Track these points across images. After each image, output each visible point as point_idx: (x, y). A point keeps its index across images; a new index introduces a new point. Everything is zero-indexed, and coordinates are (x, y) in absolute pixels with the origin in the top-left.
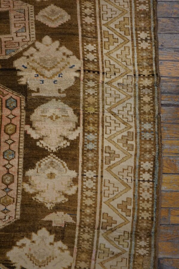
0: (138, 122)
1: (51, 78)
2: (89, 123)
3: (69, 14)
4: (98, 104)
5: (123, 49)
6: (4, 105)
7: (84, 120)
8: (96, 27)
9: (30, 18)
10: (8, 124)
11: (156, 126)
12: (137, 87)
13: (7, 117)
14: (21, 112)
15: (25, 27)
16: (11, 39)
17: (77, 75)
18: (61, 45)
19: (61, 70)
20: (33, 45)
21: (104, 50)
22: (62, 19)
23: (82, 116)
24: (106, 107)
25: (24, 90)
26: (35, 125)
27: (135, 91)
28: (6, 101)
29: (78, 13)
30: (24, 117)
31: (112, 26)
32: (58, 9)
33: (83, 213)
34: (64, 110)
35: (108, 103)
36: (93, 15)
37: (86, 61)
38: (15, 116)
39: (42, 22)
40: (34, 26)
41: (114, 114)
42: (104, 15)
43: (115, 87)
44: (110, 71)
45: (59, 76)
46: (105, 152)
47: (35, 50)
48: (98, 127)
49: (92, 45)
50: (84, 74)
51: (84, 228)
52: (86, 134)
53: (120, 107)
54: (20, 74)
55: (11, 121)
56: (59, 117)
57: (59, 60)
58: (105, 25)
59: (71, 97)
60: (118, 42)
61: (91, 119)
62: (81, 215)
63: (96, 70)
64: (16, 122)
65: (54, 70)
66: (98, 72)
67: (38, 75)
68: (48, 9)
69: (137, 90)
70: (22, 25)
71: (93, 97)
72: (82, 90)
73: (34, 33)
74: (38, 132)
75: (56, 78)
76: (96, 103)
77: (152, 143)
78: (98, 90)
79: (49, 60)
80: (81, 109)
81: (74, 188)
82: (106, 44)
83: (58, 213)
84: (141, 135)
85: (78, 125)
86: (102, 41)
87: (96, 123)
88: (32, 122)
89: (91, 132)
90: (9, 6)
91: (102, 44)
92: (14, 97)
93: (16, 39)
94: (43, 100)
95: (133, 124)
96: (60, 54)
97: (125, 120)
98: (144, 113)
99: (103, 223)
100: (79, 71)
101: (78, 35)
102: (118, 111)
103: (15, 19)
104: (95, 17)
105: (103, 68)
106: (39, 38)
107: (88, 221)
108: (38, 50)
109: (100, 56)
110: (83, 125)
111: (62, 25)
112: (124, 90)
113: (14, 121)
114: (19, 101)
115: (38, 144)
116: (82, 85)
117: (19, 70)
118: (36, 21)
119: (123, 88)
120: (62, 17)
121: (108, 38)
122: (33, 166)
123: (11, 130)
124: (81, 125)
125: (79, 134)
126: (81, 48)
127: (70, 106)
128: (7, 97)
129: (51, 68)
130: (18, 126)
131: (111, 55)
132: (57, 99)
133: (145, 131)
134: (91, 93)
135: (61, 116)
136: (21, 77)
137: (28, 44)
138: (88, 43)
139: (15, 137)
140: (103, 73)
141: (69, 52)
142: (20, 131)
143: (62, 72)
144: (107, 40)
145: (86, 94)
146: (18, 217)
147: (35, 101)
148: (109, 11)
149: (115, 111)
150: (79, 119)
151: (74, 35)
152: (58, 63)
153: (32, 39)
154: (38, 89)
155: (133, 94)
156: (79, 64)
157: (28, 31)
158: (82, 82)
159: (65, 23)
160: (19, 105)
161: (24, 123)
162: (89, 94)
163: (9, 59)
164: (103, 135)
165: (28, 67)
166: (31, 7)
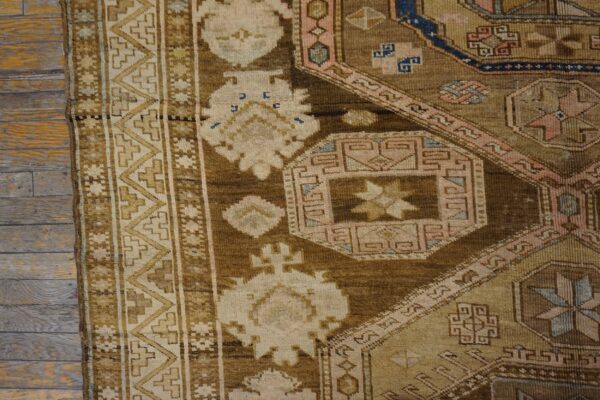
0: (101, 39)
1: (251, 103)
2: (183, 30)
3: (225, 222)
4: (167, 63)
5: (130, 163)
6: (332, 50)
7: (191, 33)
8: (178, 200)
9: (294, 210)
10: (322, 17)
11: (71, 33)
12: (104, 97)
13: (325, 31)
14: (301, 40)
15: (304, 195)
16: (327, 170)
17: (206, 112)
18: (237, 163)
19: (233, 119)
20: (286, 161)
21: (162, 159)
22: (236, 212)
23: (195, 41)
24: (154, 60)
25: (297, 79)
26: (274, 20)
27: (107, 89)
28: (328, 58)
29: (209, 224)
30: (295, 31)
31: (150, 203)
32: (247, 230)
34: (226, 48)
35: (151, 67)
36: (184, 221)
37: (192, 136)
38: (310, 32)
39: (273, 205)
40: (287, 196)
41: (140, 47)
42: (165, 222)
43: (141, 94)
44: (150, 122)
45: (237, 107)
47: (282, 152)
48: (167, 25)
49: (182, 166)
50: (194, 114)
52: (186, 10)
53: (132, 61)
54: (307, 108)
55: (317, 25)
56: (233, 36)
57: (239, 136)
58: (159, 204)
60: (139, 173)
61: (179, 37)
63: (174, 123)
64: (308, 23)
65: (245, 117)
66: (170, 118)
67: (274, 106)
68: (263, 229)
69: (104, 92)
70: (308, 197)
71: (177, 75)
72: (197, 85)
73: (286, 184)
74: (267, 8)
75: (241, 104)
76: (171, 64)
77: (76, 6)
78: (169, 88)
79: (255, 135)
80: (196, 53)
82: (158, 169)
84: (96, 17)
85: (201, 25)
86: (167, 174)
87: (171, 30)
88: (281, 25)
89: (178, 14)
90: (333, 231)
91: (166, 168)
92: (315, 66)
93: (318, 171)
94: (264, 63)
95: (110, 34)
96: (238, 147)
97: (122, 40)
98: (90, 54)
100: (203, 119)
101: (208, 183)
102: (134, 54)
103: (322, 207)
104: (179, 218)
105: (162, 127)
106: (276, 175)
108: (277, 153)
109: (168, 148)
110: (191, 25)
111: (237, 201)
112: (126, 91)
113: (313, 23)
114: (306, 60)
116: (197, 93)
117: (309, 114)
118: (285, 207)
119: (128, 94)
120: (238, 215)
121: (155, 180)
123: (317, 7)
124: (194, 22)
125: (198, 10)
126: (202, 160)
127: (215, 57)
128: (327, 65)
129: (251, 120)
130: (304, 15)
131: (149, 151)
132: (238, 68)
133: (88, 24)
134: (180, 80)
135: (231, 38)
136: (303, 103)
137: (296, 162)
138: (190, 170)
140: (161, 117)
141: (221, 151)
142: (300, 8)
143: (232, 114)
144: (158, 177)
145: (189, 80)
147: (277, 60)
148: (156, 230)
149: (140, 54)
150: (199, 34)
151: (214, 183)
152: (239, 131)
153: (289, 171)
154: (272, 81)
155: (112, 85)
156: (204, 131)
157: (298, 187)
158: (197, 100)
159: (232, 203)
160: (305, 52)
161: (295, 21)
162: (184, 80)
163: (328, 133)
164: (158, 12)
165: (293, 122)
166: (294, 231)
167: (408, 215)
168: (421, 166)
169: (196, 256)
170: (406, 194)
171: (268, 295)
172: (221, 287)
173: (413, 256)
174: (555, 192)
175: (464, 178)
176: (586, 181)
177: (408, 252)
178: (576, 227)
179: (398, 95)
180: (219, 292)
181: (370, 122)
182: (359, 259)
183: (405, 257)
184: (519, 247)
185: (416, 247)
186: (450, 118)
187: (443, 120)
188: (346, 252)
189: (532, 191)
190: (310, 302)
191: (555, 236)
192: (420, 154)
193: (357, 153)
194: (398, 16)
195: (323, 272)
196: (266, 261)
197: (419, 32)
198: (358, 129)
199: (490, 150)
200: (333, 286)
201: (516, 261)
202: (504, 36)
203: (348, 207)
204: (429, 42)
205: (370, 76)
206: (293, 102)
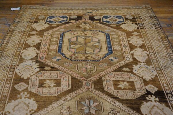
0: (2, 55)
1: (27, 66)
2: (18, 54)
3: (14, 88)
6: (45, 57)
8: (6, 83)
9: (30, 85)
10: (44, 53)
13: (44, 55)
14: (39, 56)
15: (33, 82)
16: (39, 78)
17: (18, 67)
18: (21, 76)
20: (31, 76)
21: (5, 75)
24: (11, 58)
25: (37, 62)
28: (44, 59)
29: (11, 88)
32: (19, 89)
33: (26, 34)
34: (25, 57)
37: (13, 71)
38: (42, 55)
39: (26, 84)
40: (29, 82)
42: (1, 88)
43: (6, 64)
44: (6, 69)
46: (15, 47)
47: (31, 74)
49: (9, 77)
53: (7, 58)
57: (23, 71)
59: (22, 61)
64: (42, 53)
66: (10, 68)
67: (32, 66)
68: (22, 89)
70: (34, 83)
71: (14, 61)
72: (18, 62)
73: (30, 80)
74: (35, 51)
75: (25, 66)
76: (14, 59)
78: (12, 63)
79: (26, 71)
80: (19, 57)
81: (27, 39)
82: (4, 77)
83: (34, 34)
84: (3, 52)
85: (22, 53)
87: (16, 54)
88: (36, 54)
89: (18, 52)
90: (38, 90)
91: (6, 77)
93: (37, 78)
94: (32, 59)
95: (4, 54)
96: (22, 73)
97: (6, 55)
100: (17, 68)
101: (13, 80)
103: (36, 85)
104: (4, 87)
105: (8, 69)
106: (28, 79)
109: (8, 73)
112: (3, 63)
114: (40, 59)
115: (36, 48)
116: (17, 64)
117: (38, 68)
118: (28, 85)
120: (18, 86)
122: (39, 43)
123: (44, 51)
124: (21, 53)
125: (22, 51)
126: (14, 76)
127: (23, 58)
129: (26, 69)
131: (3, 74)
132: (27, 60)
135: (27, 55)
136: (38, 65)
137: (33, 76)
138: (11, 77)
139: (42, 49)
141: (18, 74)
142: (41, 51)
143: (23, 67)
144: (3, 79)
145: (16, 62)
146: (45, 33)
147: (34, 59)
149: (9, 57)
150: (21, 54)
151: (15, 80)
152: (23, 70)
153: (31, 78)
154: (32, 62)
156: (16, 70)
157: (32, 81)
159: (17, 84)
161: (39, 53)
163: (41, 71)
164: (15, 51)
165: (34, 69)
166: (29, 90)
167: (54, 86)
168: (58, 77)
169: (5, 95)
170: (55, 82)
171: (19, 104)
172: (8, 102)
173: (54, 95)
174: (85, 82)
175: (67, 79)
177: (53, 94)
178: (89, 89)
179: (56, 65)
180: (7, 103)
181: (50, 69)
182: (42, 96)
183: (52, 95)
184: (77, 93)
185: (55, 93)
186: (65, 69)
187: (64, 69)
188: (39, 94)
189: (80, 82)
190: (28, 105)
191: (85, 91)
192: (58, 75)
193: (46, 74)
194: (58, 52)
195: (33, 98)
196: (21, 96)
197: (61, 55)
198: (47, 70)
199: (72, 74)
200: (35, 102)
201: (76, 96)
202: (76, 56)
203: (42, 85)
204: (63, 57)
205: (51, 61)
206: (35, 66)
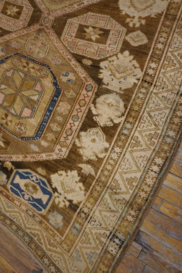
0: (166, 128)
1: (119, 79)
2: (131, 116)
3: (148, 39)
4: (142, 106)
5: (176, 72)
6: (85, 87)
7: (128, 113)
8: (163, 52)
9: (122, 37)
10: (82, 100)
11: (179, 136)
12: (175, 103)
13: (83, 95)
14: (92, 95)
15: (116, 42)
16: (105, 48)
17: (136, 82)
18: (134, 59)
19: (127, 75)
21: (162, 69)
22: (142, 41)
23: (128, 110)
24: (147, 109)
25: (99, 82)
26: (97, 105)
27: (173, 105)
28: (87, 85)
29: (155, 39)
30: (92, 98)
31: (176, 54)
32: (141, 34)
33: (102, 173)
34: (118, 102)
35: (150, 107)
36: (164, 43)
37: (146, 74)
38: (88, 96)
39: (128, 41)
40: (122, 43)
41: (150, 116)
42: (173, 44)
43: (159, 98)
44: (160, 86)
45: (124, 79)
46: (134, 140)
47: (116, 58)
48: (136, 121)
49: (155, 64)
50: (141, 82)
51: (99, 183)
52: (126, 123)
53: (157, 113)
54: (101, 71)
55: (85, 98)
56: (114, 106)
57: (128, 68)
58: (171, 52)
59: (126, 95)
60: (175, 66)
61: (133, 114)
62: (101, 173)
63: (151, 82)
64: (87, 100)
65: (123, 75)
66: (152, 84)
67: (111, 75)
68: (135, 33)
69: (175, 105)
70: (115, 40)
71: (141, 100)
72: (135, 93)
73: (120, 47)
74: (97, 110)
75: (122, 80)
76: (141, 105)
77: (170, 147)
78: (146, 96)
79: (122, 67)
80: (130, 105)
81: (104, 154)
82: (166, 66)
83: (88, 165)
84: (164, 137)
85: (123, 115)
86: (163, 63)
87: (135, 118)
88: (96, 103)
89: (129, 123)
90: (112, 27)
91: (162, 65)
92: (92, 84)
93: (108, 49)
94: (108, 92)
95: (161, 128)
96: (131, 64)
97: (157, 123)
98: (173, 123)
99: (112, 185)
100: (139, 79)
101: (148, 55)
102: (155, 115)
103: (112, 36)
104: (166, 45)
105: (156, 82)
106: (122, 51)
107: (103, 179)
108: (118, 59)
109: (157, 73)
110: (127, 116)
111: (140, 45)
112: (165, 102)
113: (86, 99)
114: (94, 88)
115: (94, 118)
116: (136, 89)
117: (102, 68)
118: (124, 39)
119: (165, 100)
120: (142, 40)
121: (169, 62)
122: (85, 130)
123: (82, 104)
124: (125, 116)
125: (122, 121)
126: (146, 64)
127: (123, 101)
128: (88, 83)
129: (121, 73)
130: (87, 103)
131: (166, 74)
132: (117, 93)
133: (168, 136)
134: (141, 97)
135: (115, 105)
136: (101, 73)
137: (113, 53)
138: (153, 61)
139: (83, 109)
140: (155, 86)
141: (137, 65)
142: (87, 106)
143: (127, 77)
144: (167, 63)
145: (137, 96)
146: (65, 157)
147: (103, 91)
148: (178, 42)
149: (152, 114)
150: (125, 112)
151: (146, 54)
152: (127, 70)
153: (117, 51)
154: (108, 84)
155: (170, 106)
156: (140, 74)
157: (117, 45)
158: (137, 87)
159: (142, 45)
160: (93, 90)
161: (91, 102)
162: (139, 97)
163: (99, 60)
164: (137, 127)
165: (108, 68)
166: (125, 30)
167: (87, 27)
168: (77, 42)
169: (166, 28)
170: (85, 34)
171: (145, 9)
172: (161, 15)
173: (92, 14)
174: (47, 25)
175: (67, 35)
176: (39, 26)
178: (47, 14)
179: (73, 66)
180: (163, 13)
181: (84, 60)
182: (109, 16)
183: (95, 14)
184: (63, 11)
185: (90, 17)
186: (63, 54)
187: (65, 54)
188: (112, 19)
189: (53, 27)
190: (131, 4)
191: (53, 12)
192: (76, 45)
193: (93, 51)
194: (61, 91)
195: (122, 14)
196: (140, 21)
197: (58, 84)
198: (90, 59)
199: (57, 42)
200: (121, 9)
201: (66, 7)
202: (39, 73)
203: (104, 34)
204: (57, 79)
205: (77, 74)
206: (105, 75)
